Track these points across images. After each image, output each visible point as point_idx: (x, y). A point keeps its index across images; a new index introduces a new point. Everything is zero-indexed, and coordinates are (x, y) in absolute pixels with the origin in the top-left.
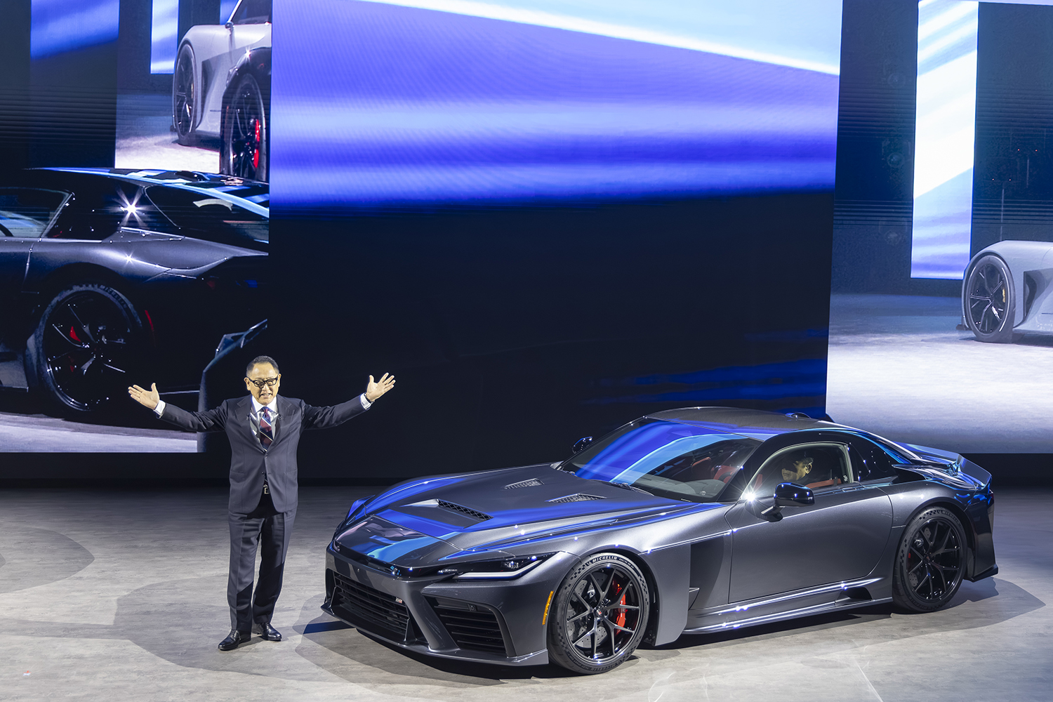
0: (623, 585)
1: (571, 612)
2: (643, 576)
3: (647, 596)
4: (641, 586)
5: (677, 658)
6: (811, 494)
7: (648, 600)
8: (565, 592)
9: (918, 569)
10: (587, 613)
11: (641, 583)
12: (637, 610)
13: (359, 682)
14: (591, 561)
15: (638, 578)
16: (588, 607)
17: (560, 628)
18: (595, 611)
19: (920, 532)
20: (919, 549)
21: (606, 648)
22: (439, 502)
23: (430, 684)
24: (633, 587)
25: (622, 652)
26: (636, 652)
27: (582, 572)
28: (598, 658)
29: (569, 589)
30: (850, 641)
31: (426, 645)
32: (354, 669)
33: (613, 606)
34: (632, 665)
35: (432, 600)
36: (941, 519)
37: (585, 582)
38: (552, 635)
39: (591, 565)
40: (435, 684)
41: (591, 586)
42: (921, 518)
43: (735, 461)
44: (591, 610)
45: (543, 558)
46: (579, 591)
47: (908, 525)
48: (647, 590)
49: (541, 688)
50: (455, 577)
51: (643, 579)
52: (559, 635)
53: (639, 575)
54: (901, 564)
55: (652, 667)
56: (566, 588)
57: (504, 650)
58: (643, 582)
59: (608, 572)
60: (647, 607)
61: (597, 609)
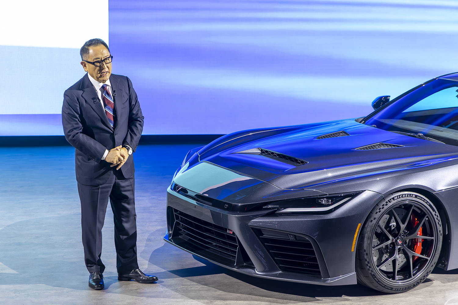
0: (420, 219)
1: (375, 241)
2: (437, 212)
3: (440, 228)
4: (436, 219)
7: (442, 232)
8: (370, 225)
10: (389, 242)
11: (435, 217)
12: (432, 240)
13: (198, 299)
14: (393, 198)
15: (433, 213)
16: (391, 237)
17: (367, 254)
18: (396, 241)
21: (405, 272)
22: (262, 150)
23: (257, 300)
24: (429, 221)
25: (419, 275)
26: (431, 276)
27: (386, 207)
28: (399, 280)
29: (374, 222)
31: (253, 268)
32: (193, 288)
33: (412, 237)
34: (427, 286)
35: (258, 231)
37: (388, 216)
38: (360, 260)
39: (393, 202)
40: (261, 301)
41: (393, 219)
44: (393, 240)
45: (353, 195)
46: (382, 224)
48: (440, 223)
49: (350, 304)
50: (277, 212)
51: (437, 214)
52: (366, 260)
53: (434, 210)
55: (444, 288)
56: (372, 221)
57: (319, 272)
58: (438, 216)
59: (407, 207)
60: (441, 238)
61: (398, 238)
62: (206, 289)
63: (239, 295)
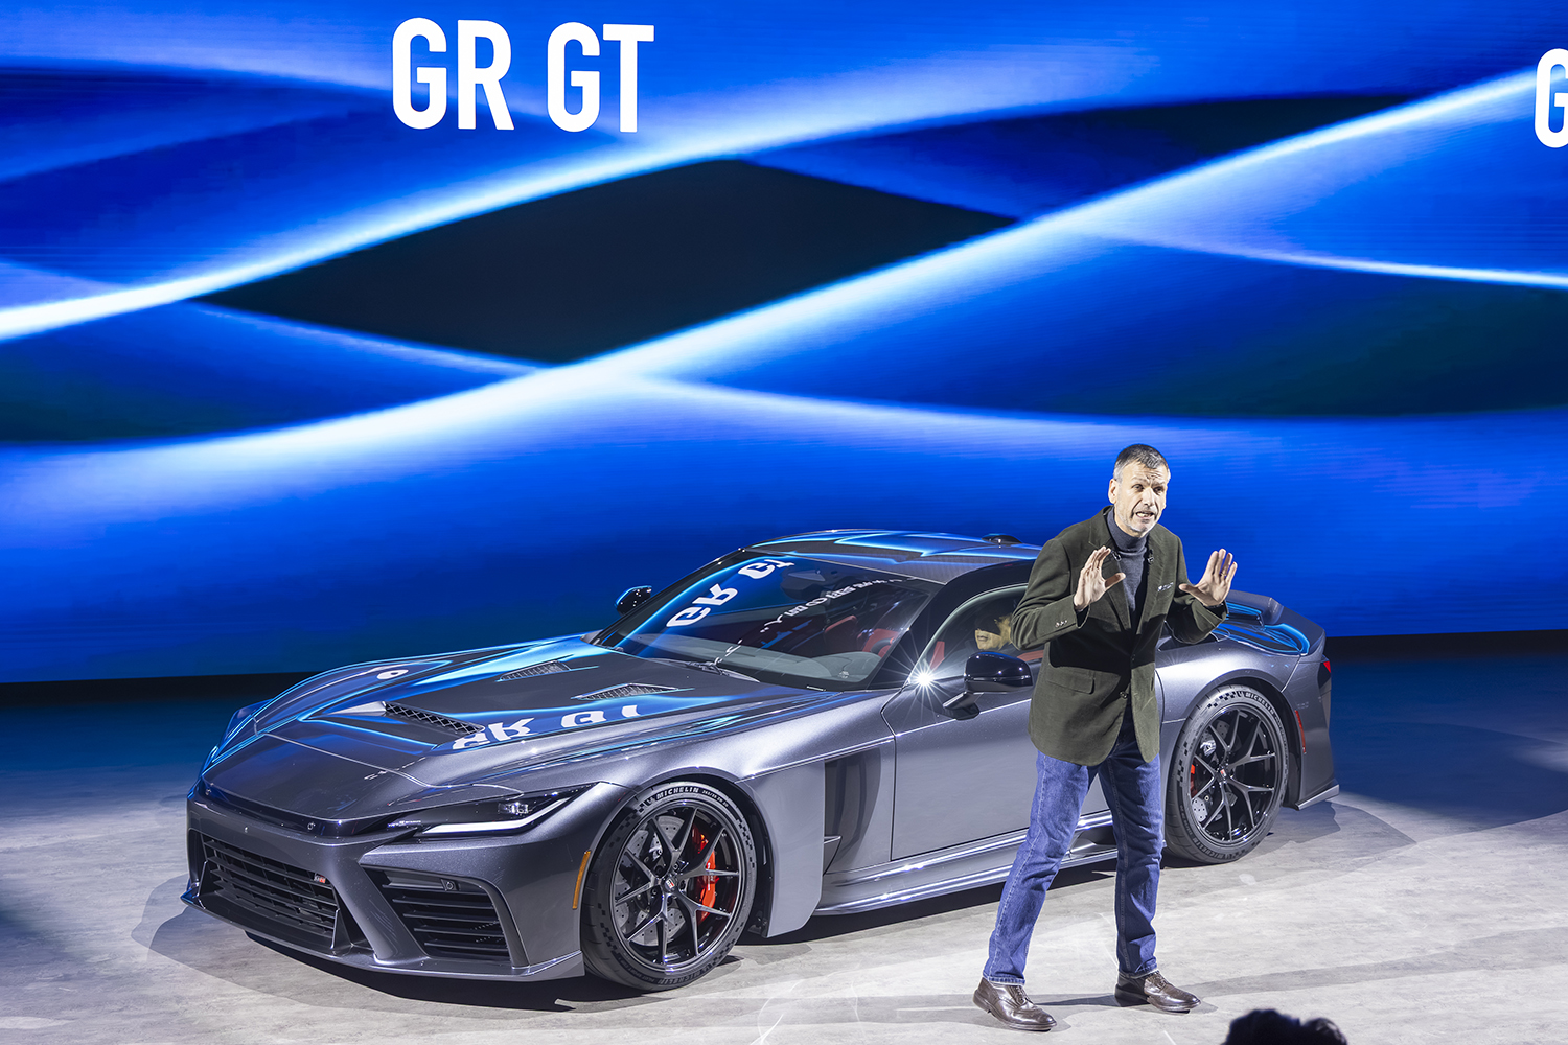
0: (711, 837)
1: (619, 882)
2: (744, 820)
3: (751, 853)
4: (742, 835)
5: (806, 956)
6: (1027, 671)
7: (754, 861)
9: (1207, 792)
10: (651, 885)
11: (741, 831)
12: (736, 878)
14: (655, 797)
15: (737, 823)
16: (652, 876)
17: (604, 913)
18: (663, 882)
19: (1209, 730)
20: (1207, 759)
21: (683, 945)
22: (387, 707)
24: (728, 839)
25: (711, 950)
26: (735, 950)
27: (640, 815)
28: (669, 963)
30: (1096, 917)
31: (370, 953)
32: (242, 1002)
33: (694, 873)
34: (728, 972)
35: (378, 875)
36: (1244, 707)
38: (590, 926)
39: (654, 804)
41: (656, 839)
42: (1210, 706)
43: (896, 618)
44: (656, 881)
45: (572, 794)
46: (634, 849)
47: (1190, 718)
48: (751, 842)
49: (573, 1018)
50: (417, 835)
51: (745, 824)
52: (603, 926)
53: (737, 817)
54: (1178, 782)
55: (762, 974)
56: (612, 845)
57: (507, 954)
58: (745, 829)
59: (683, 813)
60: (753, 872)
61: (666, 878)
62: (271, 1001)
63: (341, 1010)
